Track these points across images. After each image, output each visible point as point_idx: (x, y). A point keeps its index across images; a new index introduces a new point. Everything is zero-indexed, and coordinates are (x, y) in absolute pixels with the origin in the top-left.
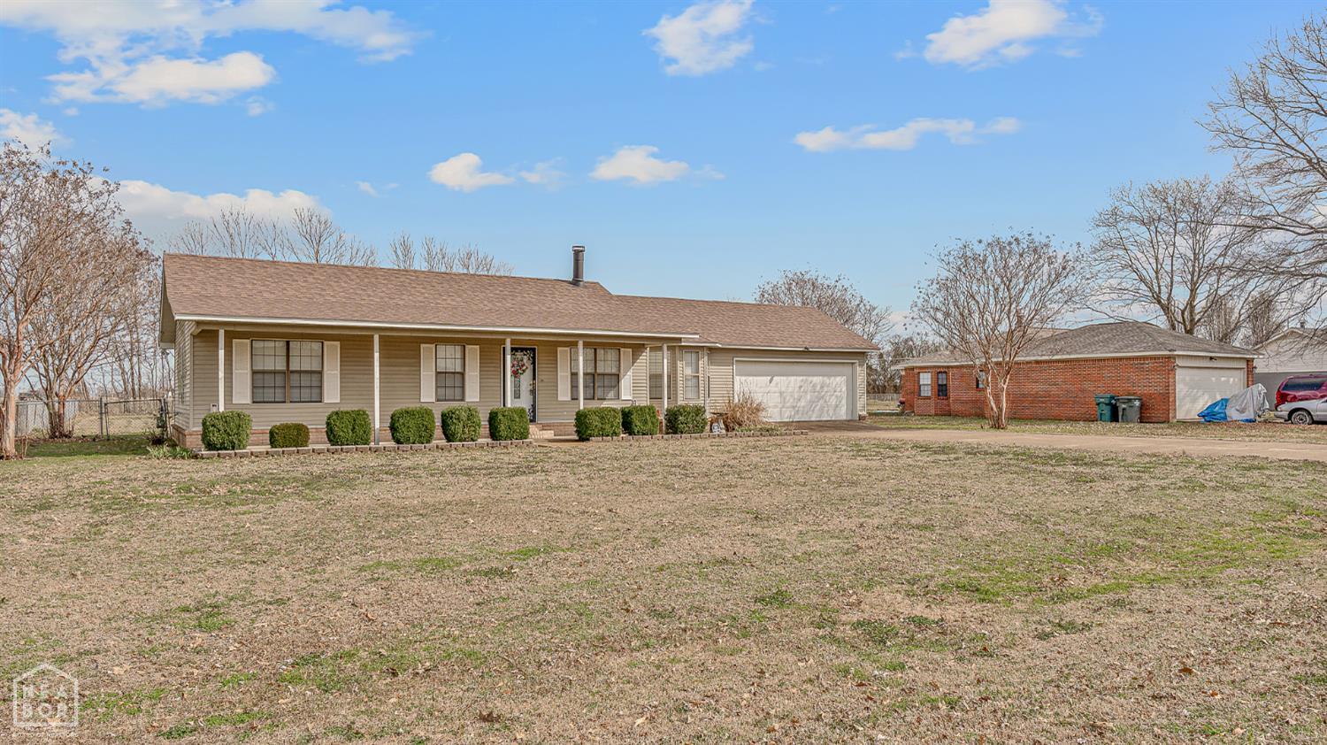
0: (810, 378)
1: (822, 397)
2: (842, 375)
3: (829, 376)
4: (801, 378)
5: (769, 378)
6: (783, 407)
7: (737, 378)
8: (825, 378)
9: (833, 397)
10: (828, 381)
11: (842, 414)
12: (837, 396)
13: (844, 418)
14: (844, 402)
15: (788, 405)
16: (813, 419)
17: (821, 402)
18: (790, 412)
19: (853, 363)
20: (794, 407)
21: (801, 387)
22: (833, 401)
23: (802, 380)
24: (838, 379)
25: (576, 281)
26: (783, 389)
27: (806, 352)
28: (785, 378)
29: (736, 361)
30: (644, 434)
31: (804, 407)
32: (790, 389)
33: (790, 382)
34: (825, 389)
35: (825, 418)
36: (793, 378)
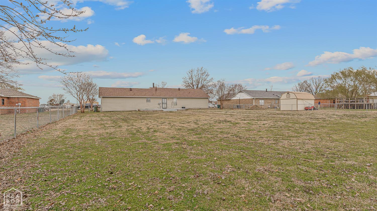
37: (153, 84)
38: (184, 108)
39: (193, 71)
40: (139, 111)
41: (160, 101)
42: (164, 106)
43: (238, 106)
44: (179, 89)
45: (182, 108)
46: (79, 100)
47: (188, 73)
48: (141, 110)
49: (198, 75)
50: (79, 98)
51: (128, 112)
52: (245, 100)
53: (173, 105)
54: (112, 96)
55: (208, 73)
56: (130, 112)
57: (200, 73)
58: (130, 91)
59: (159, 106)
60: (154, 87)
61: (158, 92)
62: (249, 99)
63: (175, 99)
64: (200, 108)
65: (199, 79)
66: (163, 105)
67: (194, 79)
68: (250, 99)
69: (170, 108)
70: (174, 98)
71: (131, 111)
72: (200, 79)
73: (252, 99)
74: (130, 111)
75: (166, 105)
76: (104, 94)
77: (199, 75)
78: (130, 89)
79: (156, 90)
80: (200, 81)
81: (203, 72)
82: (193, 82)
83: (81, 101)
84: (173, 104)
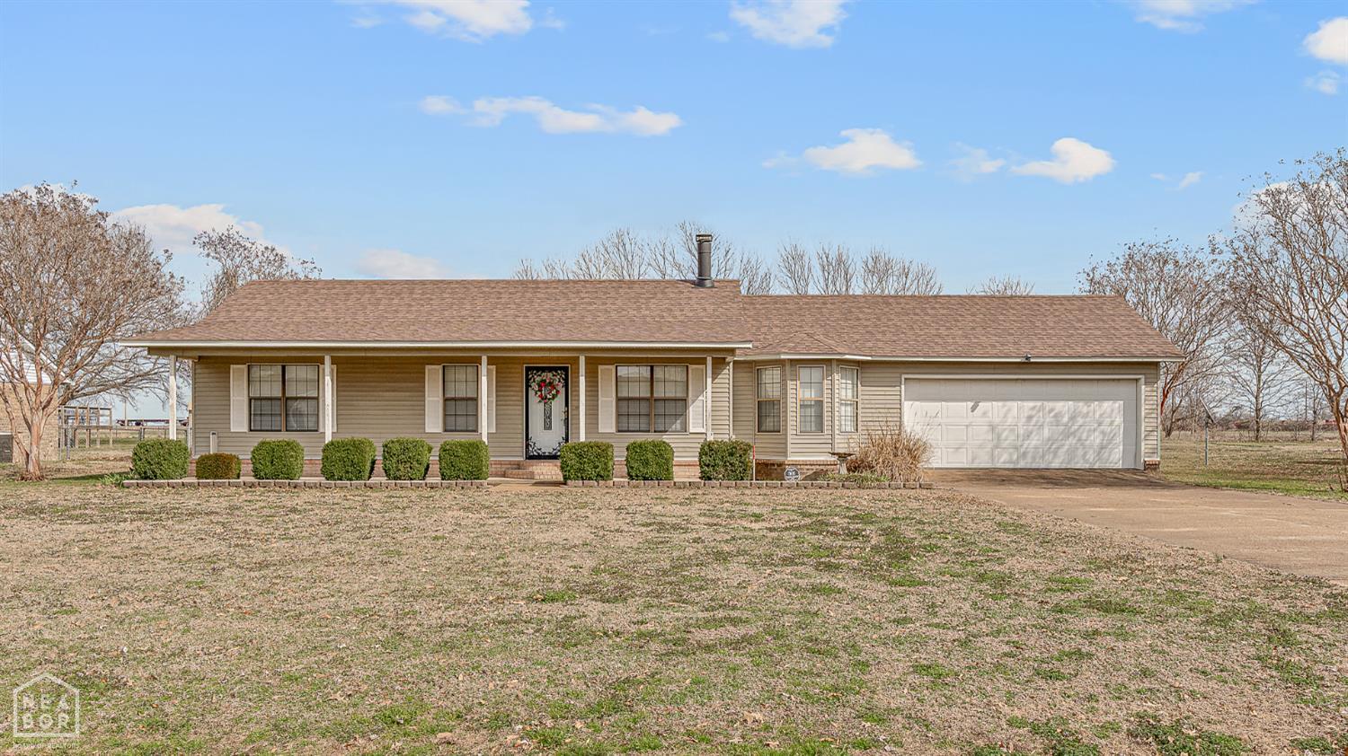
0: (1049, 405)
1: (1074, 433)
2: (1115, 400)
3: (1088, 399)
4: (1031, 404)
5: (971, 404)
6: (997, 447)
7: (907, 405)
8: (1081, 404)
9: (1097, 434)
10: (1085, 410)
11: (1116, 459)
12: (1103, 433)
13: (1120, 466)
14: (1119, 439)
15: (1005, 444)
16: (1055, 465)
17: (1072, 441)
18: (1011, 454)
19: (1137, 380)
20: (1016, 448)
21: (1030, 418)
22: (1096, 439)
23: (1034, 408)
24: (1106, 405)
25: (700, 283)
26: (997, 420)
27: (1027, 365)
28: (1000, 404)
29: (906, 379)
30: (645, 479)
31: (1036, 448)
32: (1010, 420)
33: (1009, 410)
34: (1080, 421)
35: (1080, 464)
36: (1014, 405)
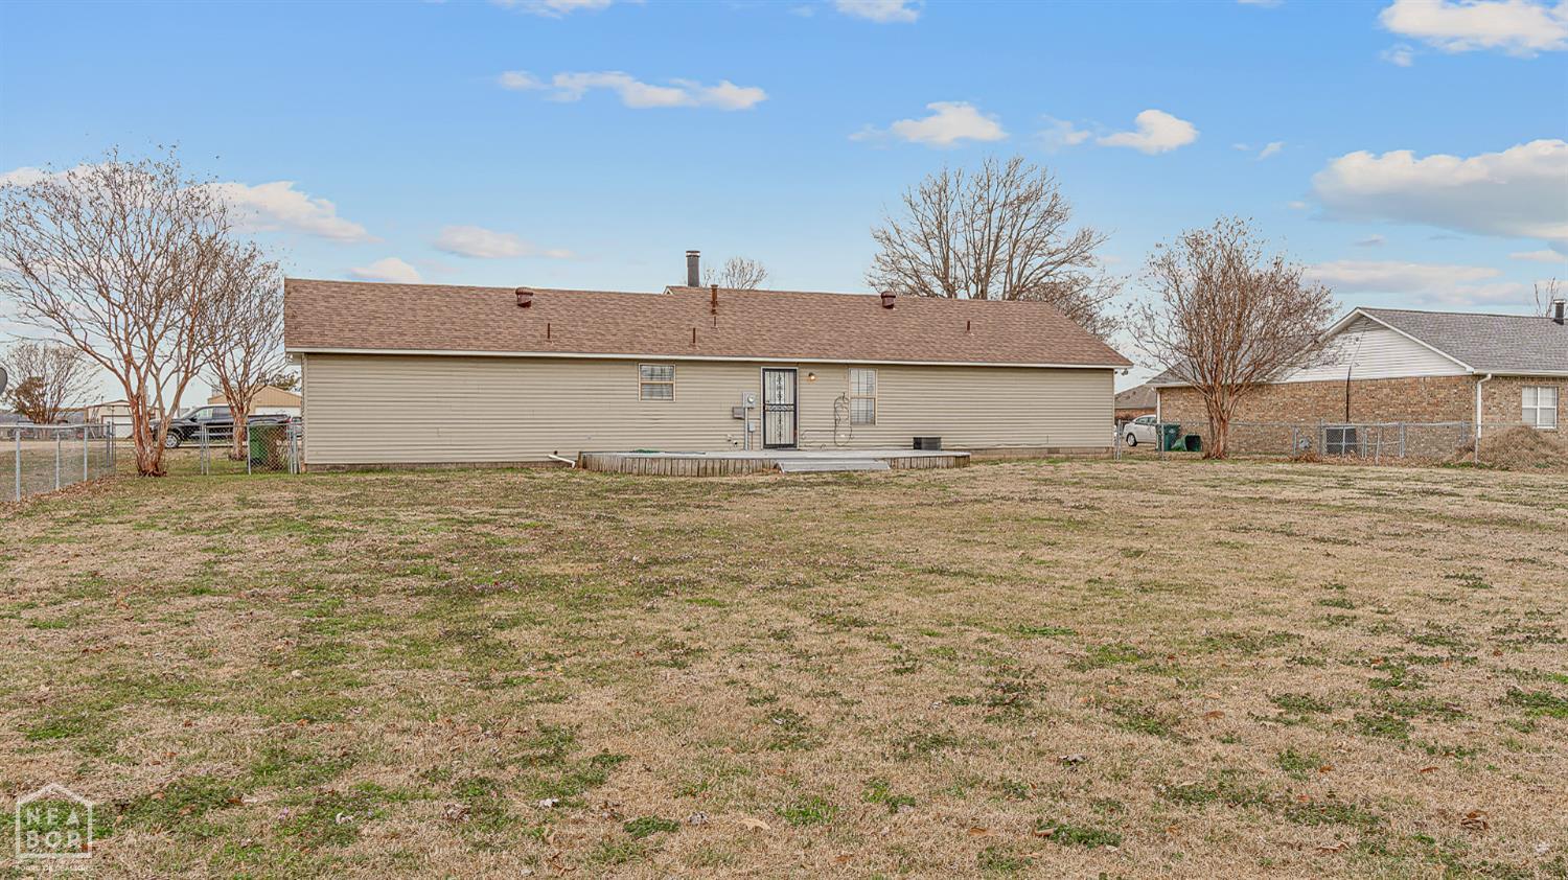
37: (693, 259)
38: (933, 443)
39: (951, 187)
40: (584, 463)
41: (745, 388)
42: (779, 427)
43: (1333, 435)
44: (888, 302)
45: (918, 444)
46: (122, 372)
47: (918, 198)
48: (605, 460)
49: (990, 211)
50: (129, 360)
51: (499, 478)
52: (1399, 385)
53: (844, 425)
54: (377, 343)
55: (1055, 196)
56: (520, 478)
57: (1001, 201)
58: (519, 311)
59: (736, 431)
60: (693, 281)
61: (726, 316)
62: (1436, 383)
63: (864, 373)
64: (1051, 451)
65: (992, 244)
66: (772, 419)
67: (959, 244)
68: (1448, 378)
69: (822, 448)
70: (854, 372)
71: (524, 467)
72: (997, 242)
73: (1460, 378)
74: (511, 467)
75: (788, 419)
76: (322, 335)
77: (996, 214)
78: (519, 292)
79: (714, 302)
80: (1002, 254)
81: (1022, 192)
82: (952, 261)
83: (141, 381)
84: (843, 415)
